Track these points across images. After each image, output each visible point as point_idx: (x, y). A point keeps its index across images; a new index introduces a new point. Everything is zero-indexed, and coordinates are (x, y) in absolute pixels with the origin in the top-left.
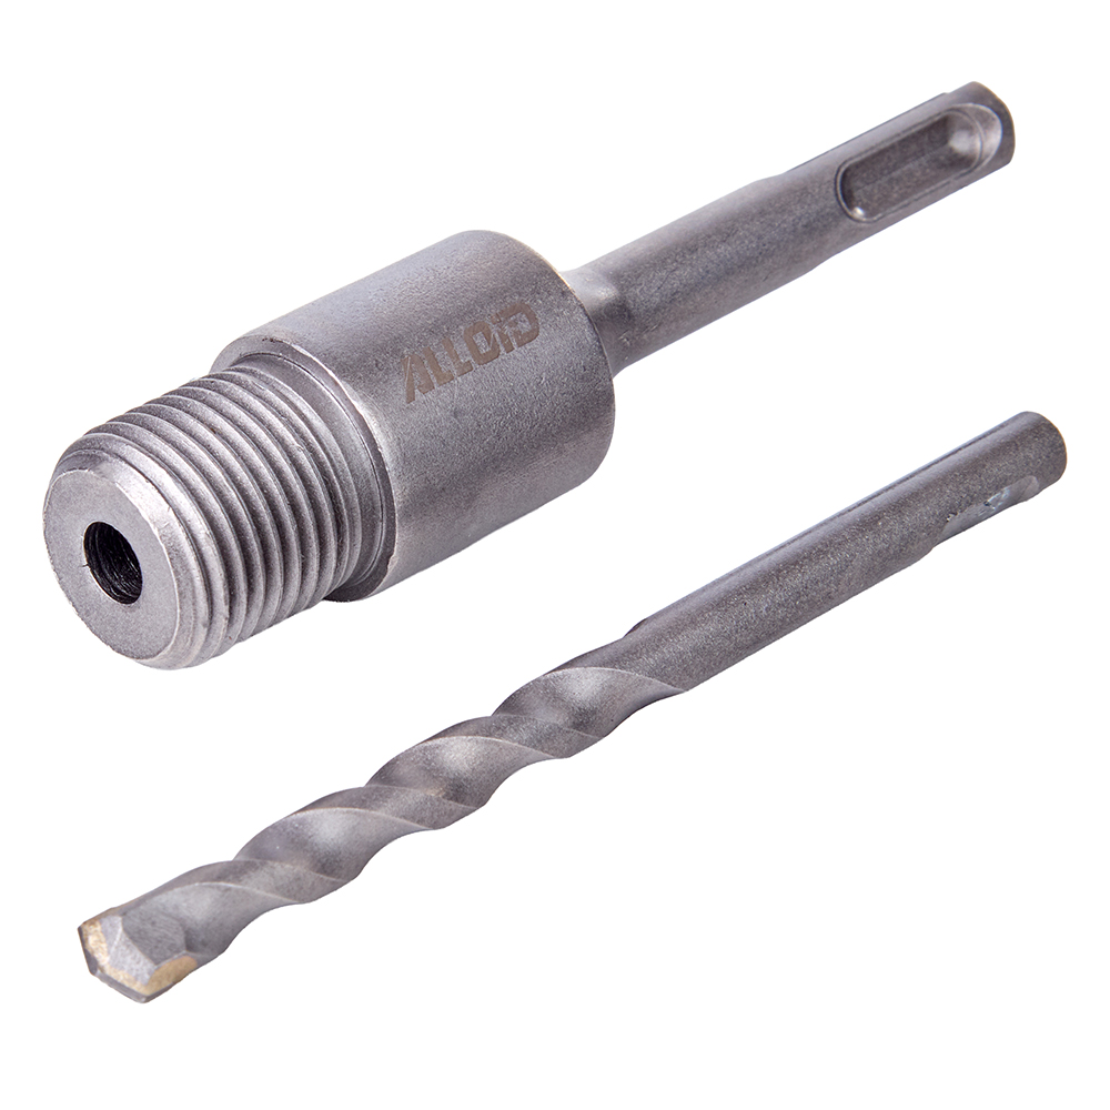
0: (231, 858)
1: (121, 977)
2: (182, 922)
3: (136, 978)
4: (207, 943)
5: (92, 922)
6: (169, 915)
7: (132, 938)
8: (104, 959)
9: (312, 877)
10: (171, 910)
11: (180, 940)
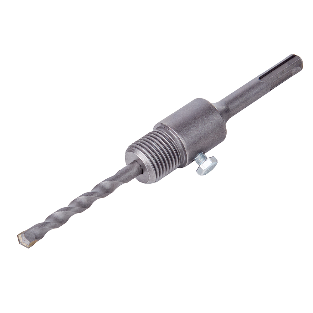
0: (43, 222)
1: (24, 244)
2: (35, 234)
3: (27, 244)
4: (39, 237)
5: (20, 234)
6: (33, 233)
7: (26, 238)
8: (21, 241)
9: (57, 224)
10: (33, 232)
11: (34, 237)
